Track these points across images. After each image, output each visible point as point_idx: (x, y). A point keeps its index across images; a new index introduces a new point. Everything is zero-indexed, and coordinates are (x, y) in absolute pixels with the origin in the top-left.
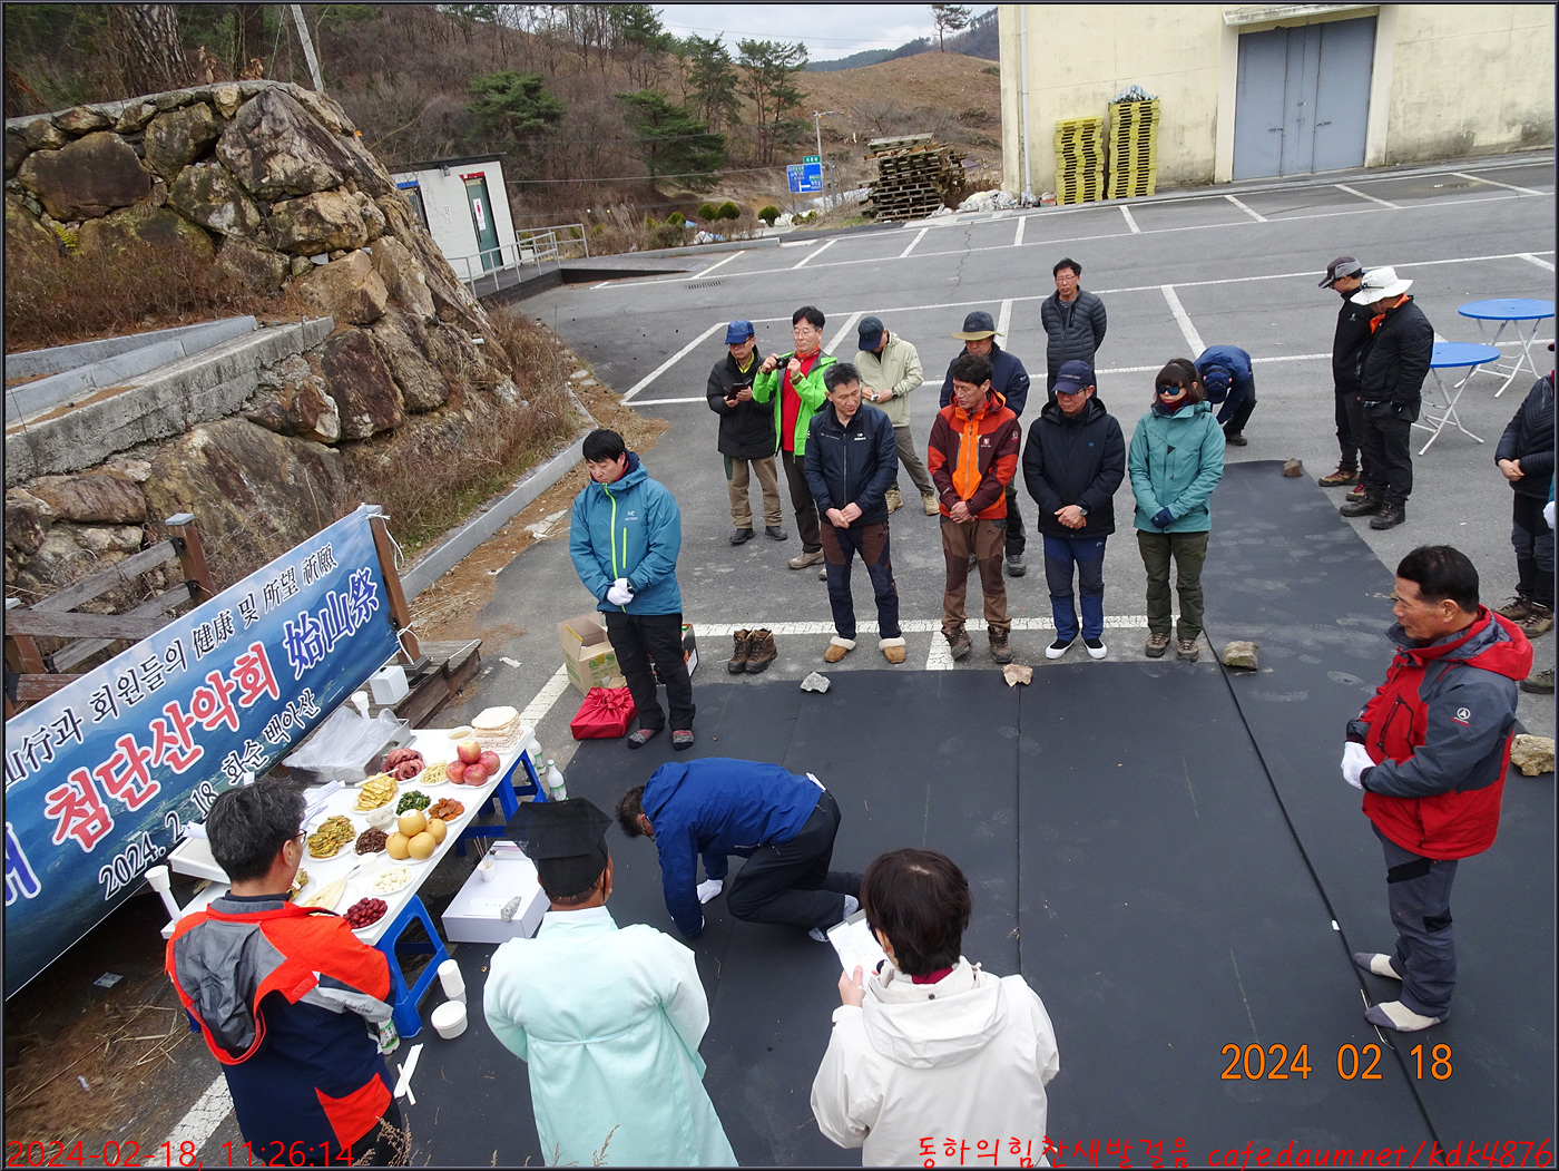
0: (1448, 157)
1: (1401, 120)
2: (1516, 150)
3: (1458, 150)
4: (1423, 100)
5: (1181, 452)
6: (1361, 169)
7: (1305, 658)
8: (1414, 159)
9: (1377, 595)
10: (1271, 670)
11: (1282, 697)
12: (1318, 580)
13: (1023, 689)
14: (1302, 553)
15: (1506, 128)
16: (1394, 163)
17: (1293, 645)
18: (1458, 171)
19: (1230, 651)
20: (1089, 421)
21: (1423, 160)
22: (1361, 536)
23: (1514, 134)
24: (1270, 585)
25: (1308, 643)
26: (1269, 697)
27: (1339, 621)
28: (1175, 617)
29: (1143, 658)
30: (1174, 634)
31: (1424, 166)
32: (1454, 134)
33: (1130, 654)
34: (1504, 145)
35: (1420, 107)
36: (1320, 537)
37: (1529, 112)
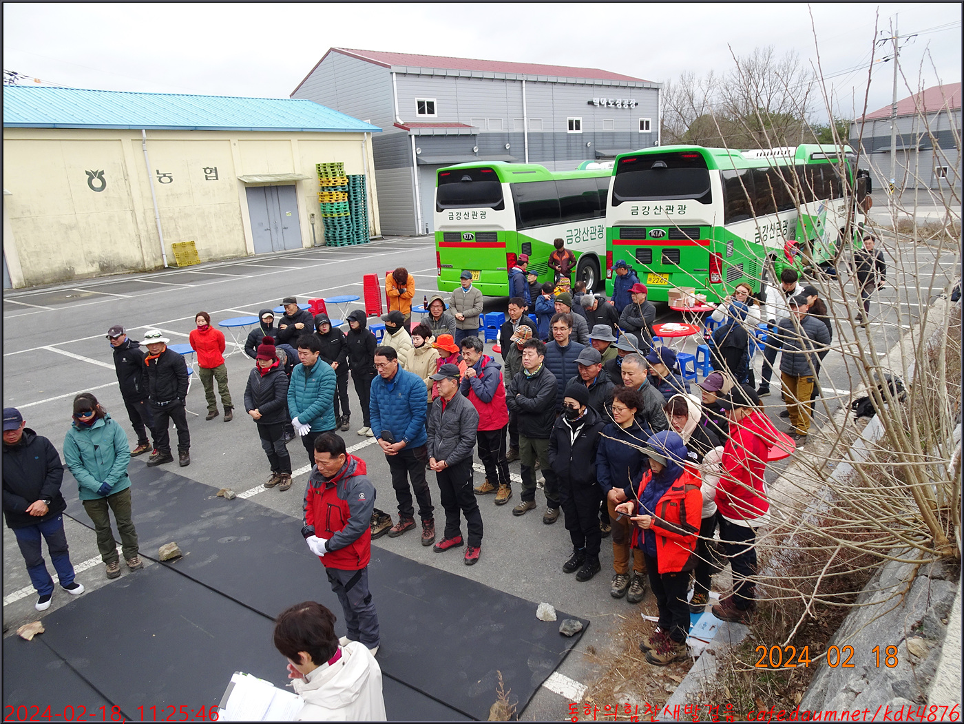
0: (63, 281)
1: (27, 261)
3: (67, 277)
4: (38, 250)
5: (103, 447)
7: (200, 540)
8: (43, 283)
9: (210, 498)
10: (189, 553)
11: (206, 562)
12: (175, 502)
13: (42, 637)
14: (153, 494)
15: (90, 265)
16: (32, 285)
17: (189, 536)
18: (74, 287)
19: (163, 552)
20: (29, 443)
21: (49, 283)
22: (178, 474)
23: (95, 268)
24: (151, 514)
25: (196, 532)
26: (199, 565)
27: (202, 516)
28: (119, 549)
29: (109, 581)
30: (122, 559)
31: (51, 286)
32: (62, 269)
33: (99, 583)
35: (37, 254)
36: (157, 482)
37: (100, 256)
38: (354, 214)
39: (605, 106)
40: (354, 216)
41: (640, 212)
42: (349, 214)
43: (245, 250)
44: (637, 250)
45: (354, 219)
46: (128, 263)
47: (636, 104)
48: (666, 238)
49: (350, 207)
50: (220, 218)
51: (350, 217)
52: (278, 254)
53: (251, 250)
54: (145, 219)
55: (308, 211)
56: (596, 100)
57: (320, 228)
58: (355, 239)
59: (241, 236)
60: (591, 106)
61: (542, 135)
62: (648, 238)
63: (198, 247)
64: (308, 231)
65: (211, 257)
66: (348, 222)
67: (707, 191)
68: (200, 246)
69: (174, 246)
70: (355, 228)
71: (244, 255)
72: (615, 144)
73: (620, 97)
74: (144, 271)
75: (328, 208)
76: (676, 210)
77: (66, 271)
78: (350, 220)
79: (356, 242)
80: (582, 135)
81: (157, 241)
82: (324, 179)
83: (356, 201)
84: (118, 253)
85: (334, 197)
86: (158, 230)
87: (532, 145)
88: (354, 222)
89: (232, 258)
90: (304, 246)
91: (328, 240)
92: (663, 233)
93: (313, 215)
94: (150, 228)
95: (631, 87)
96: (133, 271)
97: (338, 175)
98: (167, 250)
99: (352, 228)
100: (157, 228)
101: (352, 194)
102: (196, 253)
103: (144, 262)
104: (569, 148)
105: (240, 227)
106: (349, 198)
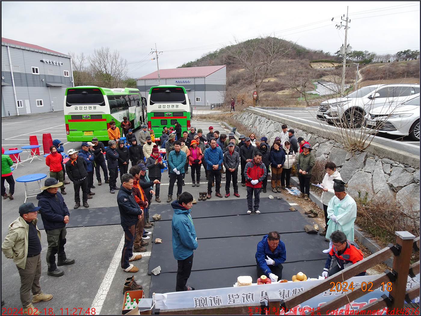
39: (49, 63)
41: (162, 107)
44: (161, 120)
47: (62, 64)
48: (172, 116)
56: (44, 60)
60: (42, 63)
61: (20, 74)
62: (165, 116)
67: (185, 101)
72: (55, 81)
73: (55, 60)
76: (175, 106)
80: (39, 75)
87: (15, 78)
92: (171, 114)
95: (58, 56)
104: (34, 81)
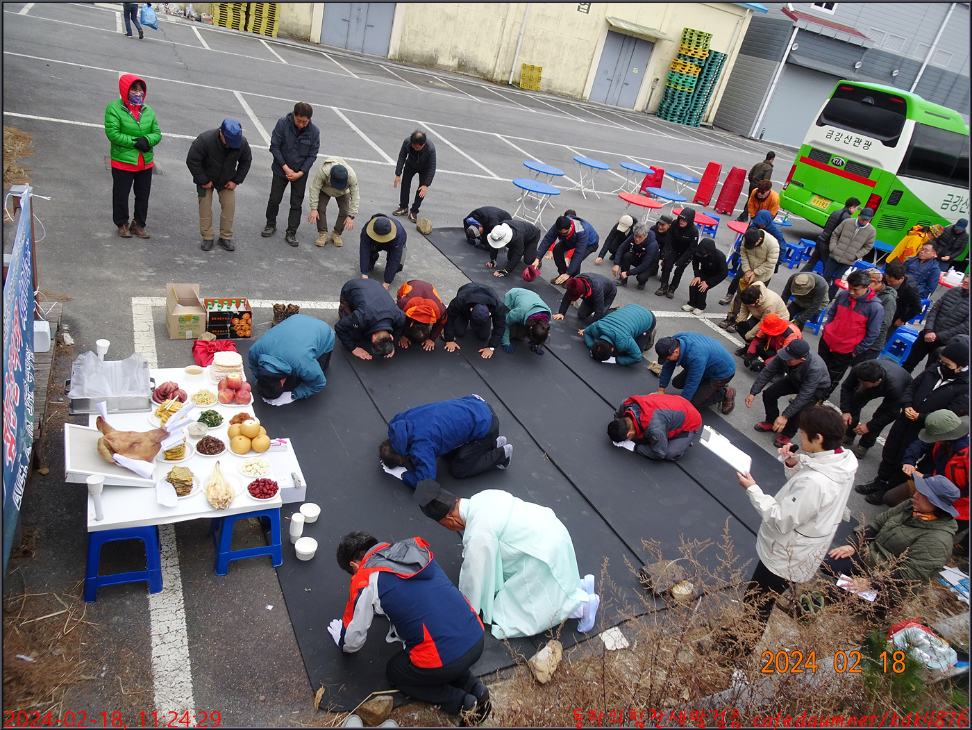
0: (426, 65)
2: (455, 72)
3: (430, 63)
6: (386, 59)
7: (557, 329)
8: (411, 62)
15: (451, 58)
16: (402, 60)
18: (434, 74)
21: (415, 63)
23: (453, 63)
26: (558, 347)
31: (415, 67)
32: (430, 54)
34: (449, 67)
35: (416, 33)
37: (462, 54)
38: (697, 92)
40: (696, 95)
42: (692, 91)
43: (581, 92)
45: (695, 98)
46: (481, 69)
49: (697, 85)
50: (573, 52)
51: (692, 95)
52: (608, 107)
53: (587, 94)
54: (511, 32)
55: (654, 74)
57: (657, 95)
58: (687, 118)
59: (584, 77)
61: (943, 72)
63: (543, 75)
64: (646, 94)
65: (550, 89)
66: (688, 99)
68: (545, 74)
69: (524, 66)
70: (692, 107)
71: (579, 97)
74: (491, 81)
75: (676, 77)
77: (431, 58)
78: (690, 97)
79: (686, 122)
81: (513, 56)
82: (686, 46)
83: (705, 80)
84: (477, 56)
85: (687, 69)
86: (517, 46)
88: (694, 101)
89: (567, 96)
90: (635, 109)
91: (660, 110)
93: (658, 80)
94: (512, 41)
96: (482, 77)
97: (701, 47)
98: (517, 68)
99: (688, 107)
100: (517, 43)
101: (705, 71)
102: (539, 79)
103: (494, 72)
105: (587, 69)
106: (700, 75)
